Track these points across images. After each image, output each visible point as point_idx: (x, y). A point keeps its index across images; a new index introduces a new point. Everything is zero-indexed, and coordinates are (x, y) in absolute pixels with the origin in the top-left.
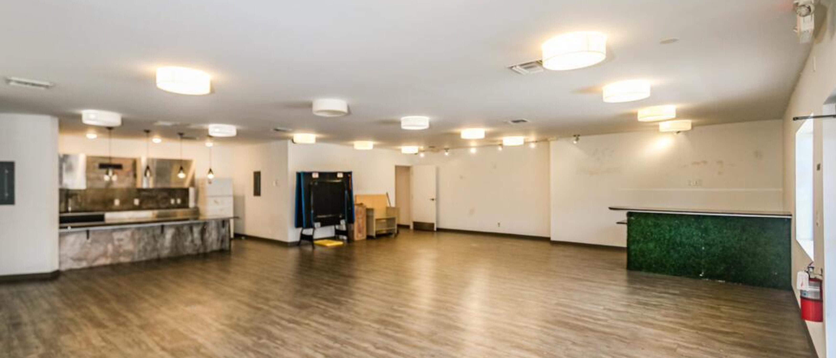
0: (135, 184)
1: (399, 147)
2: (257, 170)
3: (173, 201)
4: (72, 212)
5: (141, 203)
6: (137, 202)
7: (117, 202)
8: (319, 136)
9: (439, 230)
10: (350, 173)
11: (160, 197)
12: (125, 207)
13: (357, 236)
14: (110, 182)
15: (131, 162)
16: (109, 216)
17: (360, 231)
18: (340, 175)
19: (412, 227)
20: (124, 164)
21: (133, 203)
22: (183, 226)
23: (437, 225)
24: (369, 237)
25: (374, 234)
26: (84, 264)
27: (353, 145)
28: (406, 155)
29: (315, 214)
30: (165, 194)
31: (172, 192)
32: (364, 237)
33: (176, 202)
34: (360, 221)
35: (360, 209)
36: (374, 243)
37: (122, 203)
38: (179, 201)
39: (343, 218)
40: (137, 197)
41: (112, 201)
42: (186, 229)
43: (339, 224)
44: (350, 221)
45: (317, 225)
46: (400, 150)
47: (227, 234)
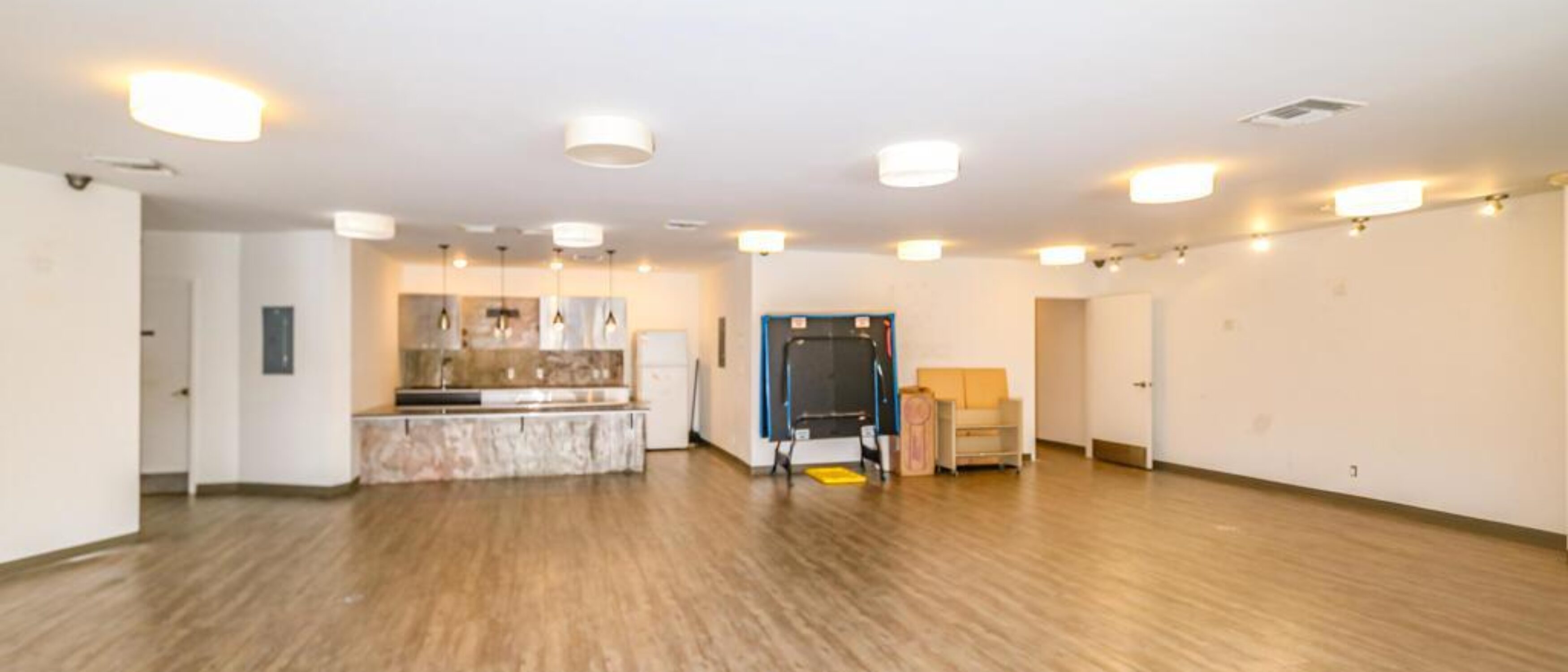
0: (538, 342)
1: (1034, 251)
2: (722, 315)
3: (596, 373)
4: (448, 387)
5: (546, 375)
6: (540, 374)
7: (511, 374)
8: (791, 235)
9: (1159, 466)
10: (890, 318)
11: (575, 365)
12: (523, 382)
13: (910, 467)
14: (504, 339)
15: (532, 304)
16: (489, 397)
17: (914, 455)
18: (862, 323)
19: (1089, 453)
20: (522, 308)
21: (532, 376)
22: (556, 420)
23: (1154, 452)
24: (941, 471)
25: (953, 467)
26: (399, 477)
27: (895, 252)
28: (1052, 269)
29: (795, 410)
30: (584, 361)
31: (593, 357)
32: (930, 470)
33: (601, 376)
34: (918, 430)
35: (917, 401)
36: (953, 489)
37: (518, 374)
38: (606, 373)
39: (870, 421)
40: (541, 366)
41: (504, 371)
42: (562, 425)
43: (858, 434)
44: (889, 427)
45: (802, 433)
46: (1037, 257)
47: (640, 442)
